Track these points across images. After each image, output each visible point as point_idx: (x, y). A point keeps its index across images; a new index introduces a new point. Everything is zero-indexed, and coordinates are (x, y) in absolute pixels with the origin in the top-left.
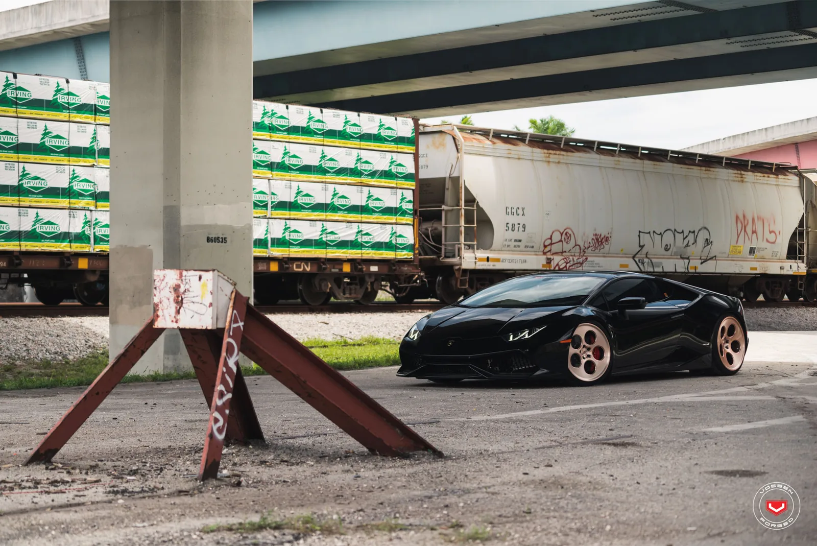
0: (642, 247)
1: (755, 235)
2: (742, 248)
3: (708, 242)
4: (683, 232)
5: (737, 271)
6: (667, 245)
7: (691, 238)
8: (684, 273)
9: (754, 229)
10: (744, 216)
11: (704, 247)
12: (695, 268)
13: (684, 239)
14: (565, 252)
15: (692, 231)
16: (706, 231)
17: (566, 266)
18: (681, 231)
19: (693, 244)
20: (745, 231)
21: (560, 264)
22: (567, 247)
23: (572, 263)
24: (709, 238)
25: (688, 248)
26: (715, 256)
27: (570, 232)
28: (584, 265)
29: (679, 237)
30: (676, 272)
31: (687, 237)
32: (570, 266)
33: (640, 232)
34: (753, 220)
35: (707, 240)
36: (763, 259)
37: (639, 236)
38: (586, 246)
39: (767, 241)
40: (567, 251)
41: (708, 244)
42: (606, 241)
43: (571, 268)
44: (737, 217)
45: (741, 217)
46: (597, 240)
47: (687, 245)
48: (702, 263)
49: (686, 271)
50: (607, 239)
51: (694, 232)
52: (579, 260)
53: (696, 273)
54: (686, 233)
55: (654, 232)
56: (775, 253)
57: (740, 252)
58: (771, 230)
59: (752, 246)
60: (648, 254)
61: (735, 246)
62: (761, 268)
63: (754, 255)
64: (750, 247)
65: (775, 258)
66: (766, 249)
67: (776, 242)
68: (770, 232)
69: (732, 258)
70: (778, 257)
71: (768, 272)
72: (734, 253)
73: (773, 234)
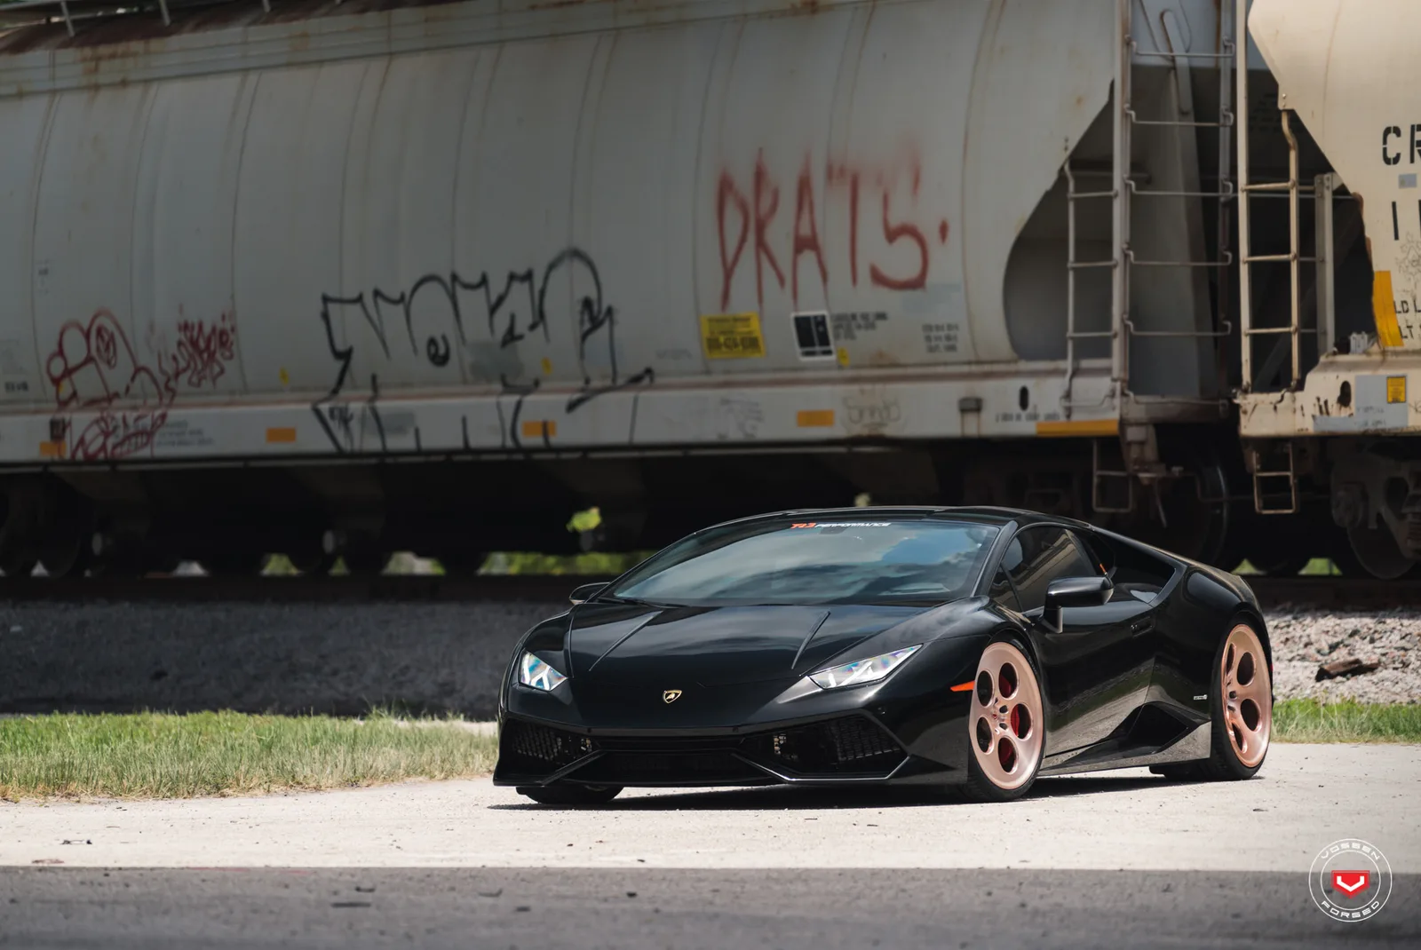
0: (345, 356)
1: (808, 258)
2: (754, 323)
3: (594, 315)
4: (484, 281)
5: (735, 435)
6: (432, 342)
7: (519, 302)
8: (503, 450)
9: (805, 230)
10: (760, 176)
11: (584, 336)
12: (546, 428)
13: (493, 310)
14: (117, 395)
15: (521, 270)
16: (579, 268)
17: (103, 447)
18: (476, 279)
19: (533, 327)
20: (761, 244)
21: (88, 437)
22: (118, 377)
23: (121, 433)
24: (593, 295)
25: (519, 343)
26: (649, 371)
27: (110, 327)
28: (157, 438)
29: (473, 304)
30: (467, 449)
31: (501, 299)
32: (115, 447)
33: (326, 299)
34: (804, 187)
35: (587, 303)
37: (325, 316)
38: (169, 367)
39: (878, 278)
40: (122, 390)
41: (596, 324)
42: (223, 344)
43: (118, 451)
44: (725, 187)
45: (744, 183)
46: (194, 343)
47: (511, 337)
48: (572, 407)
49: (509, 443)
50: (223, 338)
51: (528, 276)
52: (141, 423)
53: (548, 448)
54: (497, 286)
55: (377, 293)
56: (942, 334)
57: (752, 343)
58: (894, 222)
59: (803, 314)
60: (379, 381)
61: (719, 321)
62: (855, 414)
63: (829, 353)
64: (793, 315)
65: (950, 356)
66: (882, 316)
67: (931, 279)
68: (892, 235)
69: (728, 372)
70: (964, 351)
71: (891, 431)
72: (724, 349)
73: (906, 244)
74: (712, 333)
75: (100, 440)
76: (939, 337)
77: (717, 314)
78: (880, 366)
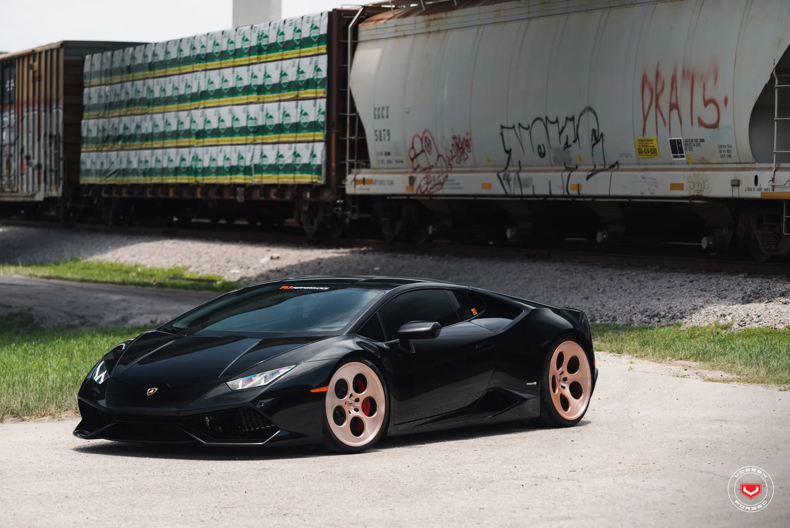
0: (509, 152)
1: (675, 112)
2: (655, 142)
3: (597, 137)
4: (557, 121)
5: (647, 193)
6: (539, 147)
7: (569, 131)
8: (563, 196)
9: (674, 100)
10: (657, 74)
11: (593, 145)
12: (579, 187)
13: (560, 133)
14: (432, 167)
15: (570, 116)
16: (591, 115)
17: (427, 189)
18: (554, 120)
19: (574, 142)
20: (657, 106)
21: (422, 184)
22: (432, 159)
23: (432, 183)
24: (596, 128)
25: (570, 149)
26: (617, 163)
27: (429, 137)
28: (445, 186)
29: (553, 129)
30: (551, 196)
31: (563, 128)
32: (431, 188)
33: (502, 127)
34: (674, 80)
35: (594, 131)
36: (705, 165)
37: (502, 134)
38: (449, 155)
39: (701, 123)
40: (434, 164)
41: (597, 141)
42: (467, 146)
43: (432, 191)
44: (645, 79)
45: (652, 78)
46: (457, 145)
47: (567, 146)
48: (588, 178)
49: (566, 193)
50: (467, 143)
51: (573, 119)
52: (440, 178)
53: (579, 196)
54: (562, 122)
55: (520, 125)
56: (726, 149)
57: (654, 151)
58: (707, 97)
59: (672, 139)
60: (522, 164)
61: (643, 141)
62: (692, 185)
63: (683, 157)
64: (669, 139)
65: (729, 160)
66: (702, 140)
67: (720, 125)
68: (706, 103)
69: (645, 164)
70: (734, 159)
71: (705, 194)
72: (644, 153)
73: (711, 106)
74: (639, 146)
75: (425, 186)
76: (725, 151)
77: (641, 138)
78: (703, 164)
